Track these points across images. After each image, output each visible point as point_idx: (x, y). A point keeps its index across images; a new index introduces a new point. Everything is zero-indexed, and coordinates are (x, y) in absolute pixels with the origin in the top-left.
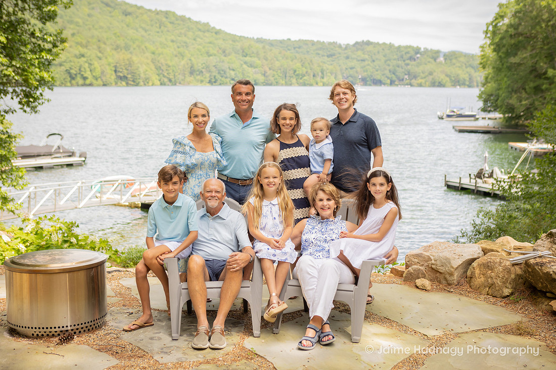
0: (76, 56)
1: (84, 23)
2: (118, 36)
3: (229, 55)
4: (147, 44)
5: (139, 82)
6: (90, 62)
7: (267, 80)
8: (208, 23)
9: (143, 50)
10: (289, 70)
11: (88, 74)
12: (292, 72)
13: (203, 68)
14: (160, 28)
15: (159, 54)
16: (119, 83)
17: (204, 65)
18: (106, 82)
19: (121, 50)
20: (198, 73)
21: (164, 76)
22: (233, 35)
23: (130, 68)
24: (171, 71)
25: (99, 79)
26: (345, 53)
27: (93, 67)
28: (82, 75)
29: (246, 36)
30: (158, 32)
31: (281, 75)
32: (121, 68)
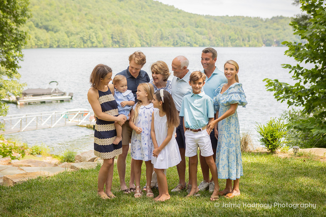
0: (87, 28)
1: (93, 7)
2: (115, 15)
3: (187, 26)
4: (133, 20)
5: (127, 45)
6: (96, 32)
7: (211, 43)
8: (173, 6)
9: (130, 24)
10: (226, 36)
11: (94, 40)
12: (228, 38)
13: (169, 35)
14: (142, 9)
15: (141, 27)
16: (114, 46)
17: (170, 33)
18: (106, 45)
19: (116, 24)
20: (166, 38)
21: (144, 41)
22: (189, 13)
23: (121, 36)
24: (148, 38)
25: (102, 43)
26: (265, 25)
27: (97, 35)
28: (91, 40)
29: (198, 14)
30: (140, 12)
31: (221, 40)
32: (116, 36)
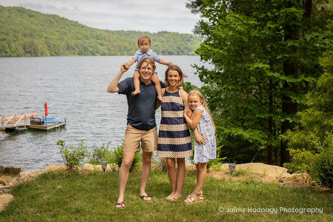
1: (6, 21)
2: (26, 29)
3: (89, 39)
4: (43, 33)
5: (38, 55)
6: (9, 43)
7: (110, 53)
8: (77, 22)
9: (40, 36)
10: (123, 47)
11: (8, 50)
13: (75, 46)
14: (50, 24)
15: (50, 39)
16: (26, 55)
17: (75, 45)
18: (19, 54)
19: (28, 36)
20: (72, 49)
22: (91, 28)
23: (32, 46)
24: (56, 48)
25: (15, 53)
26: (153, 38)
27: (11, 46)
28: (5, 51)
29: (99, 29)
30: (49, 27)
31: (118, 50)
32: (28, 47)
